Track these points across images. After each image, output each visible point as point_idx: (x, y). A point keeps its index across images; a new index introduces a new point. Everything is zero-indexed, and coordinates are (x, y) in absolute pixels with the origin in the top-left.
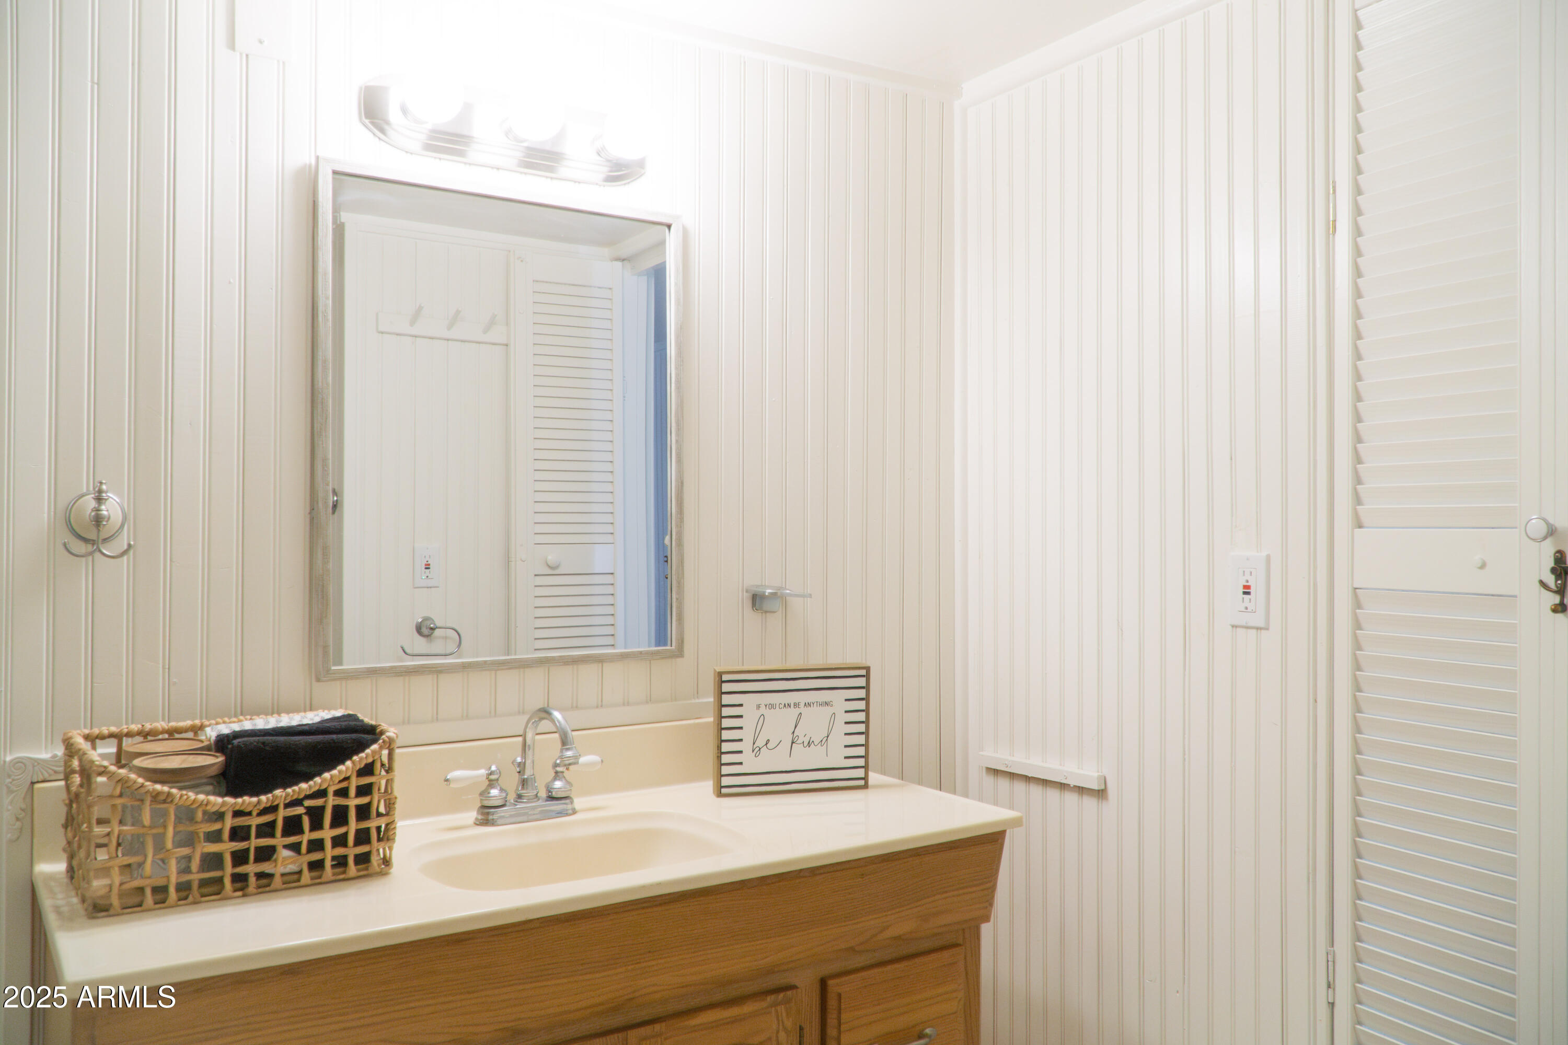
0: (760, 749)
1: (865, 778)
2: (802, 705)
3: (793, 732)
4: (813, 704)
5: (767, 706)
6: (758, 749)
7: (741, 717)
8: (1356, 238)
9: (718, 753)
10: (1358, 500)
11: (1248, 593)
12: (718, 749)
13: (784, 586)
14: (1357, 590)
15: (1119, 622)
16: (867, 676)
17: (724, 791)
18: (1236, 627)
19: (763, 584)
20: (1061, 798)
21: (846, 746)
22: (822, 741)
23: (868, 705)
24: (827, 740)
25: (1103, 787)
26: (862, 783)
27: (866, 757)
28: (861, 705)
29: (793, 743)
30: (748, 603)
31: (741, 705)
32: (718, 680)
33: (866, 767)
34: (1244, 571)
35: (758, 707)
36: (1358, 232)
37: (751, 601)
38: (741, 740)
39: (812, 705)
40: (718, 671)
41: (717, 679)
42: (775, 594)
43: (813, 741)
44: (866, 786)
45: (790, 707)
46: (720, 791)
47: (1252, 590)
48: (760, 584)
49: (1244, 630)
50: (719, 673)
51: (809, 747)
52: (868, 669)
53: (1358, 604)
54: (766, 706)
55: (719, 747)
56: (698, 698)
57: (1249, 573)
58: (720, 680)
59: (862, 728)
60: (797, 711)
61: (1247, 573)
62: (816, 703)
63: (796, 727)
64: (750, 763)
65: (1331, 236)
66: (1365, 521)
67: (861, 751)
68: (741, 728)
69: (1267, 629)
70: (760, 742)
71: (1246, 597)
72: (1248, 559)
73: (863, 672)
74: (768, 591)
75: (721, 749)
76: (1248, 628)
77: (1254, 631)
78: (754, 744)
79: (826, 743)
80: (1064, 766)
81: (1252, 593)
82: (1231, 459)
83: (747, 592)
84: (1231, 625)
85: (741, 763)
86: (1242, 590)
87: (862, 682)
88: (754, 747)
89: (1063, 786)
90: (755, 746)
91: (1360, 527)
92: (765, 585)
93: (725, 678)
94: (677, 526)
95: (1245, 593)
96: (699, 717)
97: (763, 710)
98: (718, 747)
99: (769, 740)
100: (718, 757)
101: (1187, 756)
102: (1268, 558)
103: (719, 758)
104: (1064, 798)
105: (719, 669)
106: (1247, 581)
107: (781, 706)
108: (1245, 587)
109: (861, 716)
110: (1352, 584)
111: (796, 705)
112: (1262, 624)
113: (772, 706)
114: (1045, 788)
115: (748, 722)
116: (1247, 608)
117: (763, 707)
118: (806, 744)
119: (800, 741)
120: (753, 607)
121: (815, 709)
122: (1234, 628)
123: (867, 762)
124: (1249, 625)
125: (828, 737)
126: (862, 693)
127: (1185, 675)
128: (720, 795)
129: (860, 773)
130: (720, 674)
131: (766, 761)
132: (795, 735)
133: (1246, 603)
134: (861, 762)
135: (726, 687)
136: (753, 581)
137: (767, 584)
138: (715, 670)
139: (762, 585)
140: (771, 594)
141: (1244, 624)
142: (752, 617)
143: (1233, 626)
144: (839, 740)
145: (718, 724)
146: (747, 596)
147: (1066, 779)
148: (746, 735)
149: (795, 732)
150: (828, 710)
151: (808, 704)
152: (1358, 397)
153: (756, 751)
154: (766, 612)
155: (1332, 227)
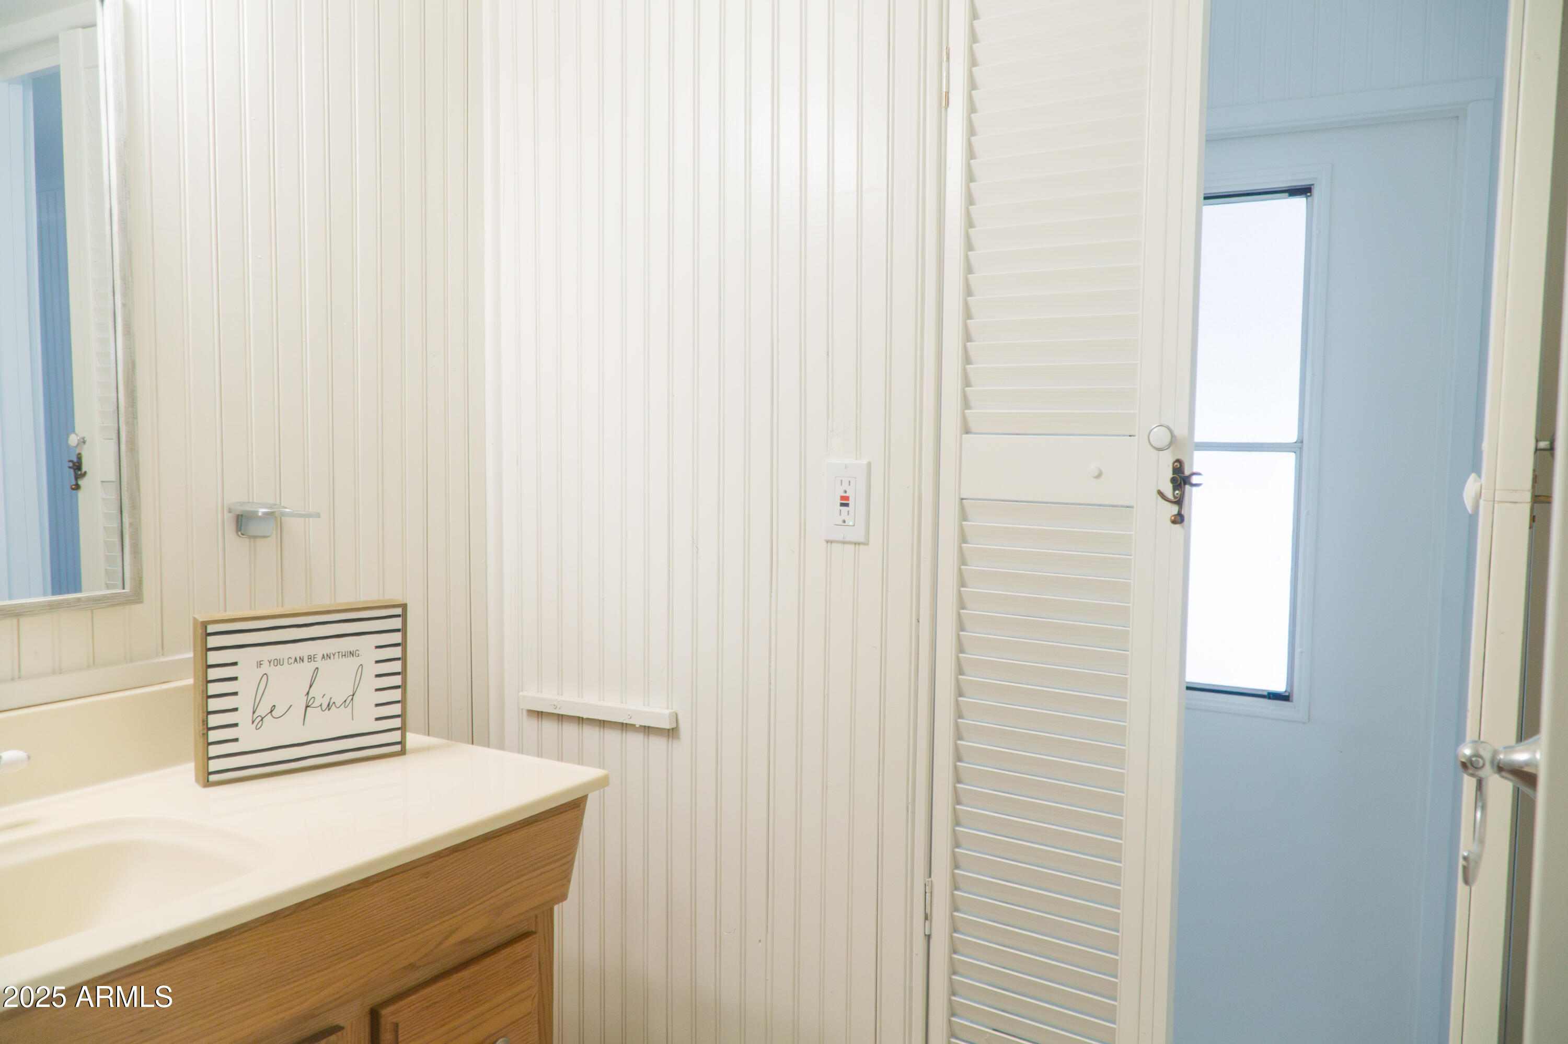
0: (262, 718)
1: (402, 743)
2: (319, 657)
3: (308, 693)
4: (334, 655)
5: (272, 663)
6: (259, 718)
7: (235, 679)
8: (970, 115)
9: (203, 729)
10: (966, 404)
11: (847, 505)
12: (203, 725)
13: (278, 503)
14: (964, 501)
15: (693, 539)
16: (404, 616)
17: (213, 778)
18: (832, 542)
19: (251, 501)
20: (622, 738)
21: (377, 705)
22: (345, 701)
23: (404, 651)
24: (352, 699)
25: (674, 726)
26: (397, 748)
27: (402, 716)
28: (396, 652)
29: (307, 707)
30: (230, 528)
31: (235, 664)
32: (201, 633)
33: (403, 729)
34: (842, 481)
35: (260, 664)
36: (972, 108)
37: (235, 522)
38: (236, 710)
39: (332, 656)
40: (201, 620)
41: (200, 631)
42: (271, 514)
43: (334, 703)
44: (403, 752)
45: (303, 661)
46: (207, 779)
47: (851, 502)
48: (247, 501)
49: (840, 545)
50: (202, 622)
51: (329, 710)
52: (404, 607)
53: (964, 516)
54: (270, 662)
55: (205, 722)
56: (163, 655)
57: (848, 483)
58: (204, 631)
59: (397, 680)
60: (313, 665)
61: (845, 483)
62: (337, 654)
63: (311, 686)
64: (248, 737)
65: (943, 110)
66: (973, 426)
67: (396, 709)
68: (235, 694)
69: (866, 544)
70: (263, 710)
71: (844, 508)
72: (846, 467)
73: (398, 611)
74: (261, 511)
75: (207, 723)
76: (844, 543)
77: (852, 547)
78: (254, 713)
79: (351, 703)
80: (626, 703)
81: (850, 505)
82: (828, 355)
83: (230, 511)
84: (825, 540)
85: (236, 740)
86: (839, 501)
87: (396, 623)
88: (254, 718)
89: (624, 727)
90: (255, 716)
91: (967, 432)
92: (253, 502)
93: (211, 629)
94: (127, 423)
95: (842, 505)
96: (165, 680)
97: (265, 668)
98: (203, 721)
99: (274, 706)
100: (203, 734)
101: (772, 687)
102: (869, 465)
103: (206, 735)
104: (626, 739)
105: (201, 618)
106: (845, 492)
107: (291, 661)
108: (842, 498)
109: (396, 666)
110: (960, 493)
111: (311, 658)
112: (862, 539)
113: (278, 662)
114: (602, 729)
115: (246, 686)
116: (844, 522)
117: (266, 663)
118: (324, 706)
119: (317, 704)
120: (237, 532)
121: (336, 662)
122: (829, 544)
123: (404, 723)
124: (848, 539)
125: (353, 695)
126: (397, 638)
127: (771, 596)
128: (208, 784)
129: (396, 736)
130: (205, 625)
131: (271, 734)
132: (310, 695)
133: (844, 516)
134: (397, 723)
135: (213, 642)
136: (237, 497)
137: (255, 501)
138: (195, 619)
139: (249, 502)
140: (265, 514)
141: (840, 539)
142: (237, 545)
143: (827, 542)
144: (368, 697)
145: (203, 691)
146: (229, 518)
147: (631, 718)
148: (244, 702)
149: (310, 692)
150: (353, 662)
151: (327, 655)
152: (968, 291)
153: (258, 721)
154: (255, 537)
155: (945, 101)
